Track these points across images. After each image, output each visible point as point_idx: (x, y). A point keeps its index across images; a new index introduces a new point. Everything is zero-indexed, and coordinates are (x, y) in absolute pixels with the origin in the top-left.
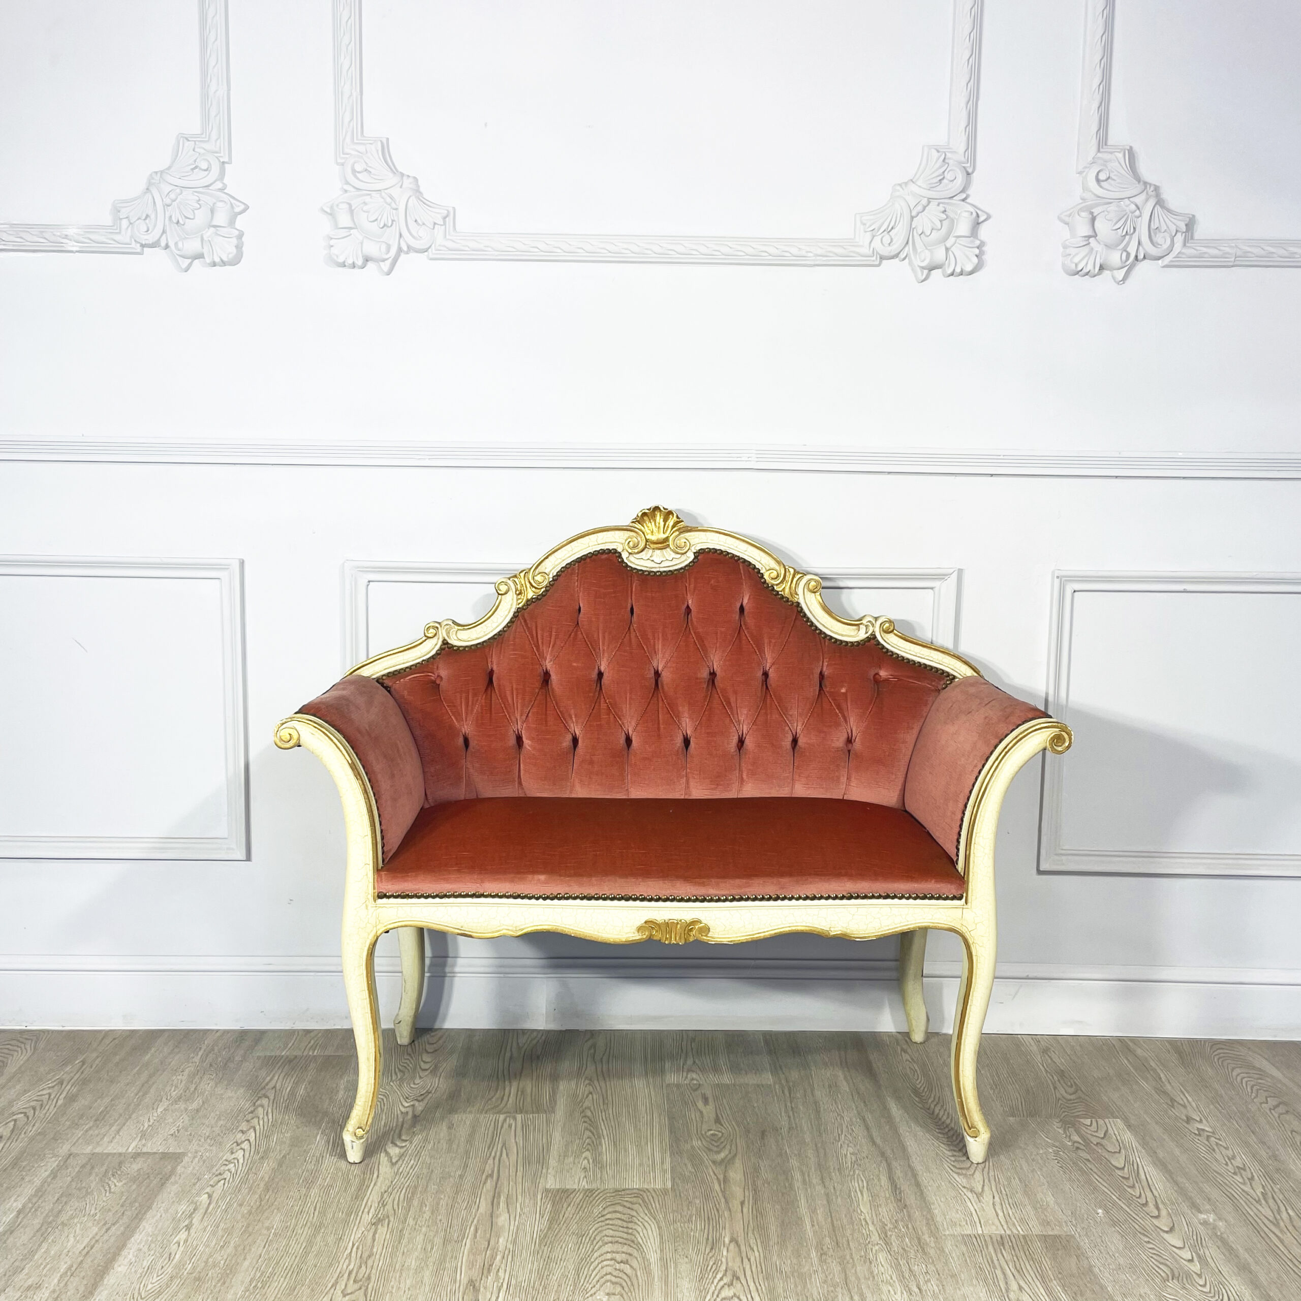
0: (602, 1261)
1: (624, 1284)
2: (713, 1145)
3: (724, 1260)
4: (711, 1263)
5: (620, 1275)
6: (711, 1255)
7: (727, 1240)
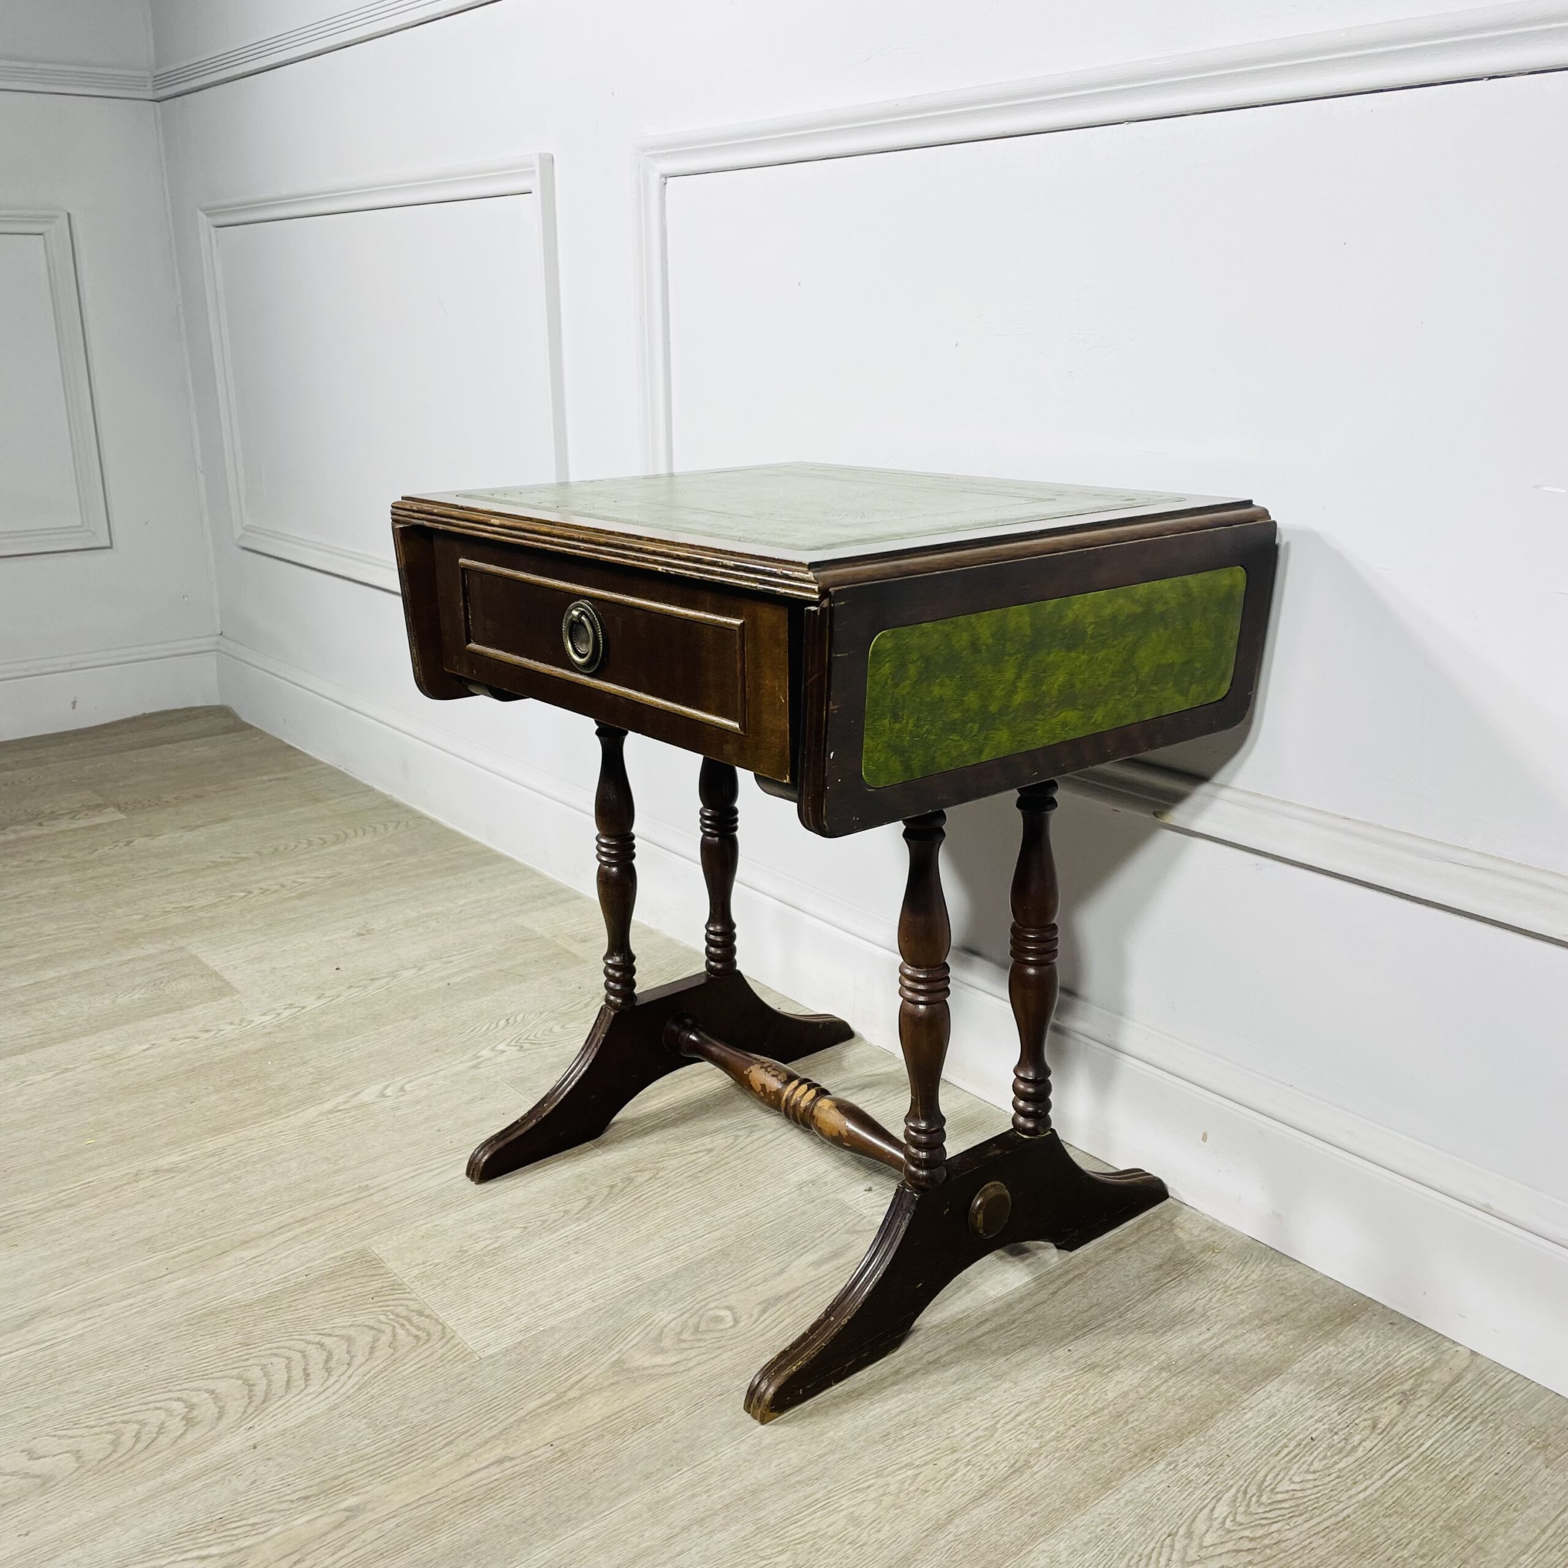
0: (179, 1399)
1: (117, 1455)
2: (680, 1333)
3: (275, 1530)
4: (250, 1522)
5: (144, 1437)
6: (285, 1506)
7: (352, 1501)
